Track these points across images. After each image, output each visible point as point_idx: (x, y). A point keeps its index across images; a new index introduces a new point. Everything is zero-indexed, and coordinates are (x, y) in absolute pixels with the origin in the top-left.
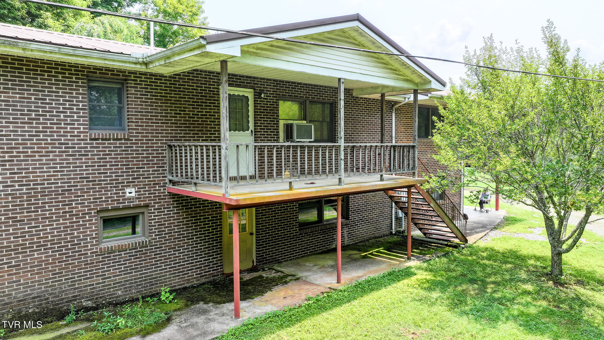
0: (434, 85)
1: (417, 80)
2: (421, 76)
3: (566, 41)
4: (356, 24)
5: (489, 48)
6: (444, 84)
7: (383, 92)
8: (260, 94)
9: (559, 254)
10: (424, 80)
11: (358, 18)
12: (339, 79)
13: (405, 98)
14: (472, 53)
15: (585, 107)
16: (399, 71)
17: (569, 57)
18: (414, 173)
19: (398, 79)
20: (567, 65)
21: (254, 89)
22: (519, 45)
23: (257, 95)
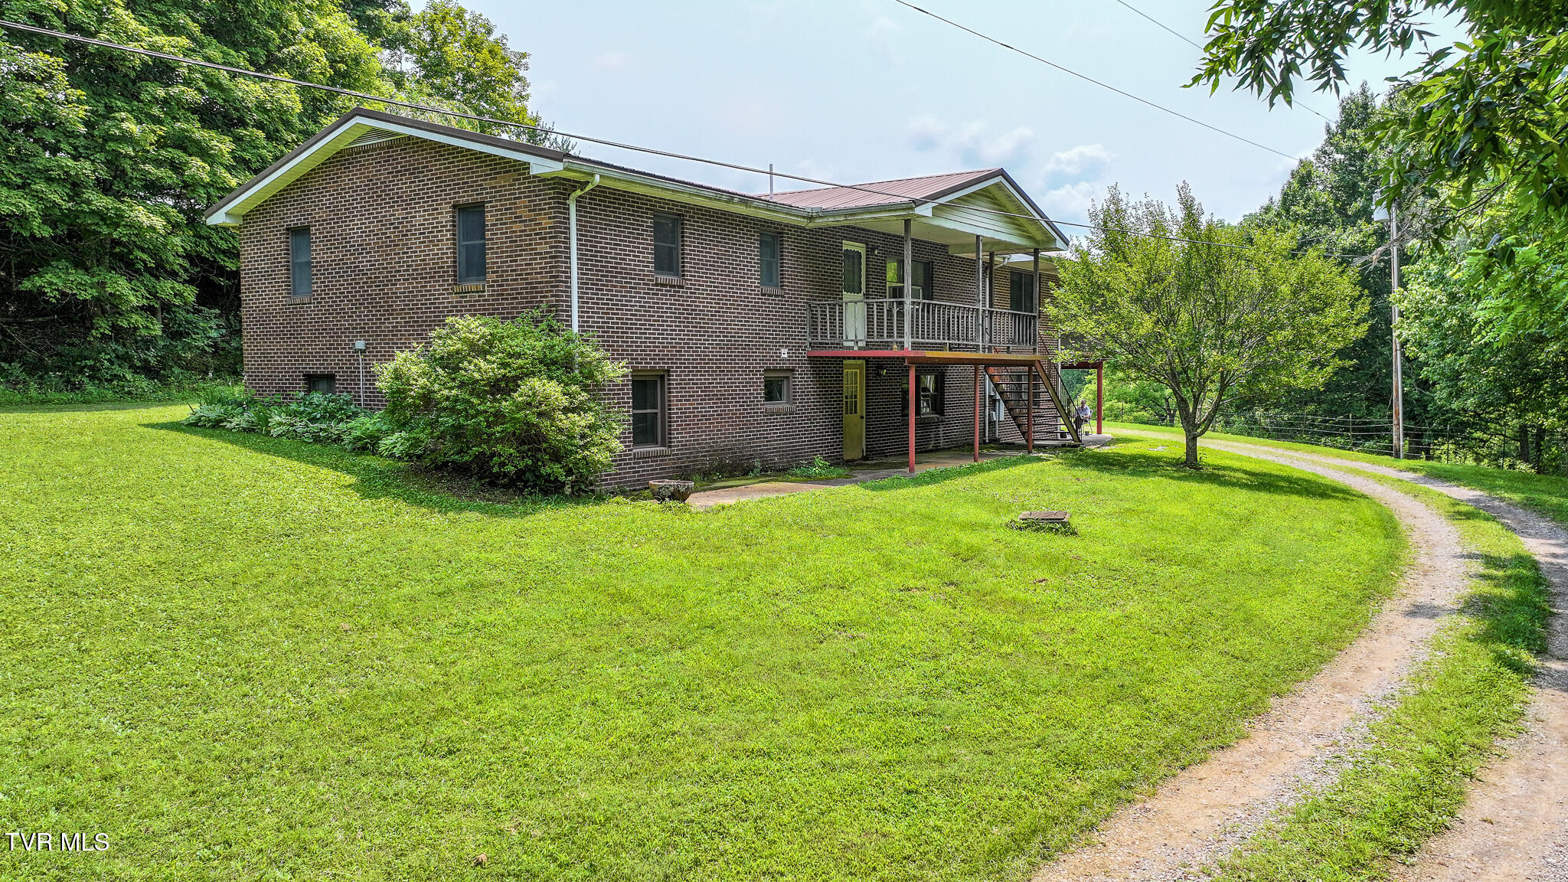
0: (1059, 243)
1: (1039, 236)
2: (1046, 233)
3: (1200, 204)
4: (1000, 179)
5: (1115, 200)
6: (1067, 243)
7: (992, 250)
8: (873, 250)
9: (1194, 439)
10: (1048, 237)
11: (1001, 173)
12: (978, 237)
13: (1004, 258)
14: (1099, 208)
15: (1219, 272)
16: (1024, 226)
17: (1204, 220)
18: (1035, 349)
19: (1023, 236)
20: (1202, 227)
21: (867, 244)
22: (1149, 199)
23: (870, 250)
